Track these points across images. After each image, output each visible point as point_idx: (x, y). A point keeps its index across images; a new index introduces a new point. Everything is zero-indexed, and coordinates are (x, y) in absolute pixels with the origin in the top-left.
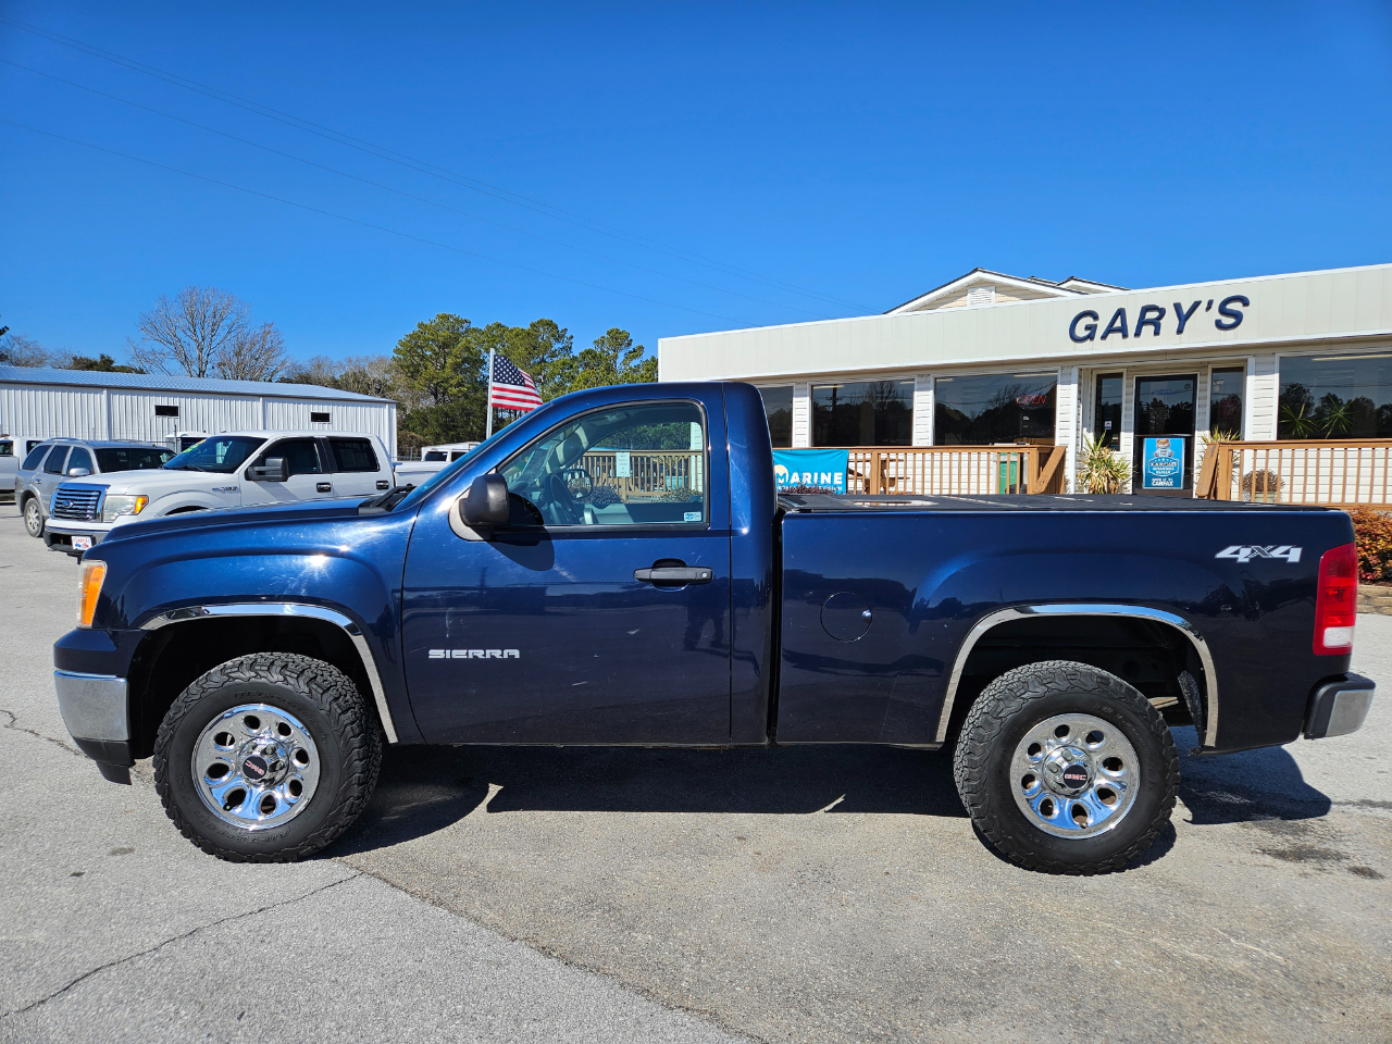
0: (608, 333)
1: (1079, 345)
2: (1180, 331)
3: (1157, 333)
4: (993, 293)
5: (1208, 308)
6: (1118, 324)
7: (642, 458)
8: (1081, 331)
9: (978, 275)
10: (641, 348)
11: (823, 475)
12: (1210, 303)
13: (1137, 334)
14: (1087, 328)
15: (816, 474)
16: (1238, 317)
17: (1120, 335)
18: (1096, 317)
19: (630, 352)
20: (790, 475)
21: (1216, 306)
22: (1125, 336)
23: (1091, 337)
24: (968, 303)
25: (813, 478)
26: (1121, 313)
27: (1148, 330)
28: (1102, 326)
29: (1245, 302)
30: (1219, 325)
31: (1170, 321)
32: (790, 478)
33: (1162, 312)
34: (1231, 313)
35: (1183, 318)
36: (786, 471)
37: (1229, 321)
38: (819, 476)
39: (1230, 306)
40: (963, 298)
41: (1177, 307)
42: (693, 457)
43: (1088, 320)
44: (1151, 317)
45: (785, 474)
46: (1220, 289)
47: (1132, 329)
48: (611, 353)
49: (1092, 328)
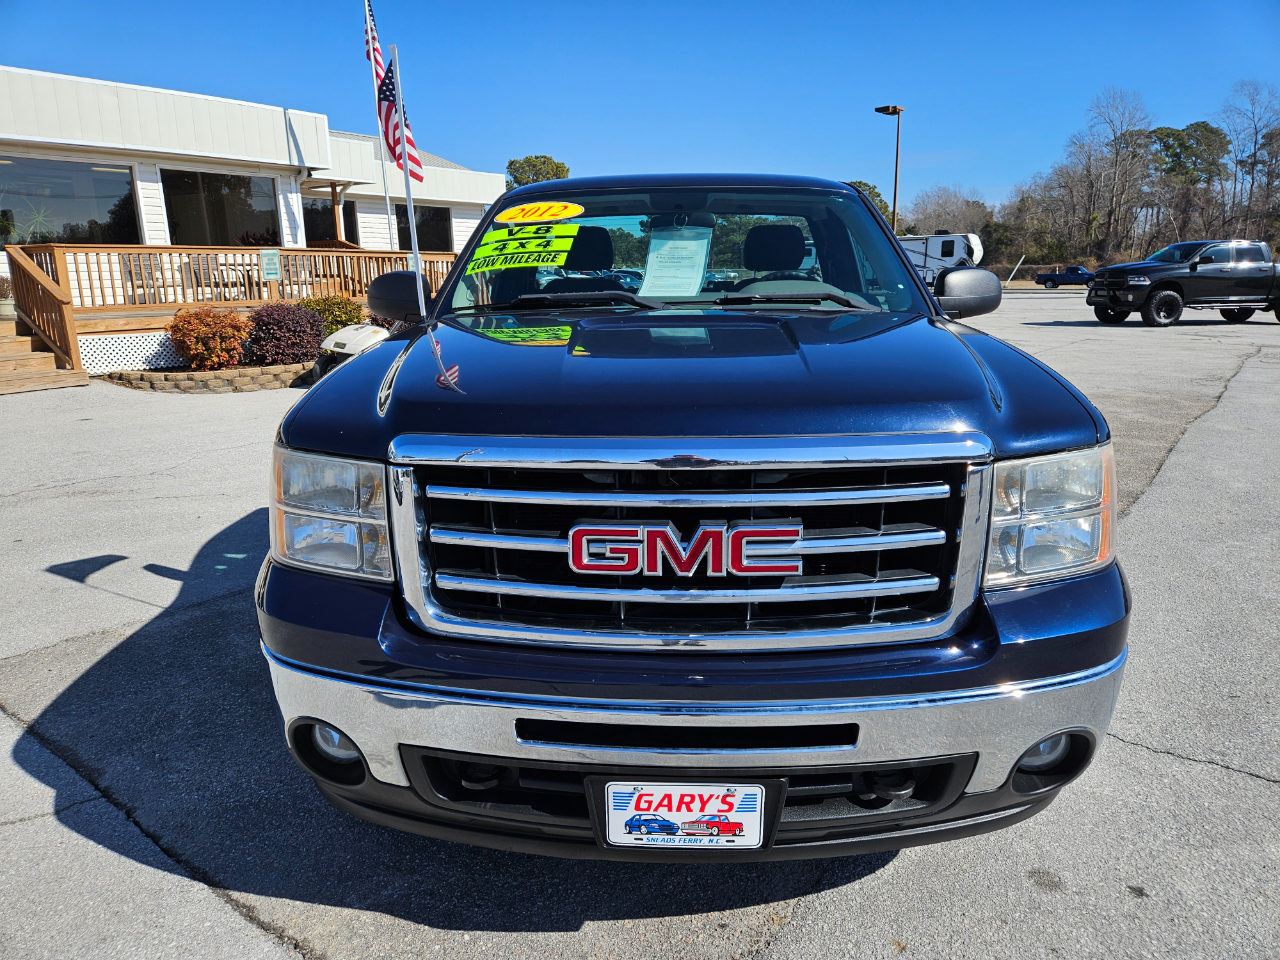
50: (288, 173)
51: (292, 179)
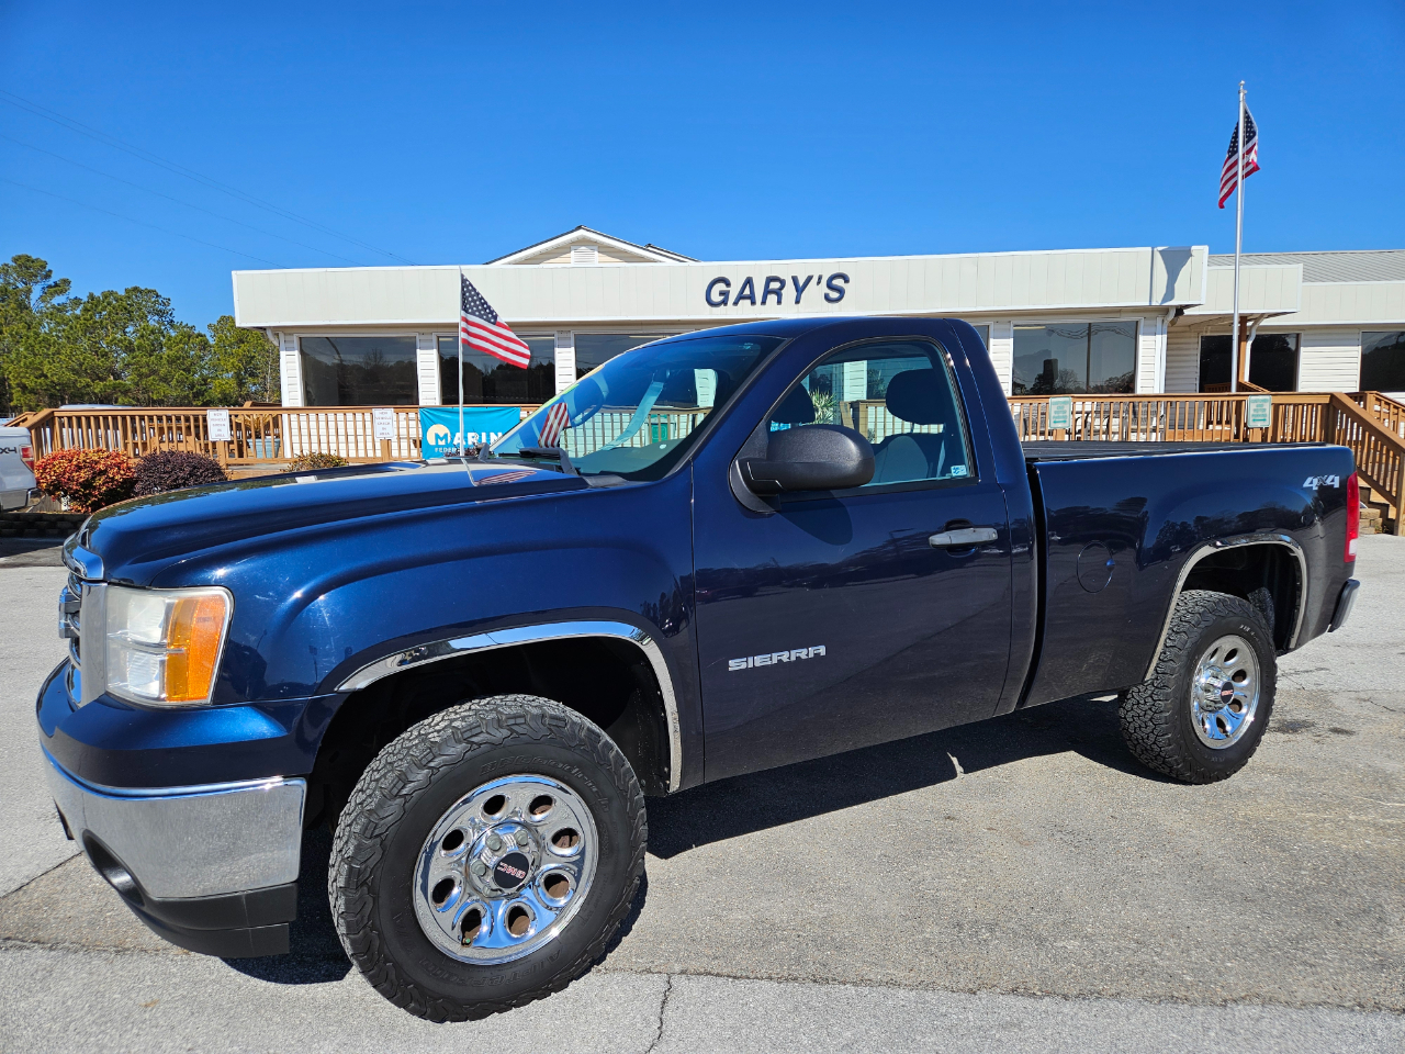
0: (15, 260)
1: (714, 309)
2: (797, 302)
3: (779, 302)
4: (596, 253)
5: (819, 283)
6: (747, 292)
7: (196, 419)
8: (716, 298)
9: (581, 233)
10: (66, 282)
11: (492, 435)
12: (820, 278)
13: (764, 302)
14: (721, 293)
15: (484, 434)
16: (841, 291)
17: (749, 302)
18: (728, 284)
19: (50, 287)
20: (453, 436)
21: (824, 281)
22: (753, 303)
23: (725, 302)
24: (572, 260)
25: (480, 438)
26: (749, 281)
27: (772, 298)
28: (734, 293)
29: (847, 280)
30: (827, 298)
31: (789, 292)
32: (452, 439)
33: (783, 283)
34: (836, 287)
35: (800, 290)
36: (447, 431)
37: (834, 295)
38: (488, 436)
39: (836, 282)
40: (567, 255)
41: (795, 279)
42: (285, 416)
43: (721, 287)
44: (774, 287)
45: (446, 435)
46: (827, 266)
47: (759, 297)
48: (21, 286)
49: (725, 294)
50: (1154, 314)
51: (1159, 320)
